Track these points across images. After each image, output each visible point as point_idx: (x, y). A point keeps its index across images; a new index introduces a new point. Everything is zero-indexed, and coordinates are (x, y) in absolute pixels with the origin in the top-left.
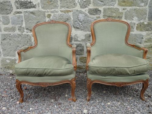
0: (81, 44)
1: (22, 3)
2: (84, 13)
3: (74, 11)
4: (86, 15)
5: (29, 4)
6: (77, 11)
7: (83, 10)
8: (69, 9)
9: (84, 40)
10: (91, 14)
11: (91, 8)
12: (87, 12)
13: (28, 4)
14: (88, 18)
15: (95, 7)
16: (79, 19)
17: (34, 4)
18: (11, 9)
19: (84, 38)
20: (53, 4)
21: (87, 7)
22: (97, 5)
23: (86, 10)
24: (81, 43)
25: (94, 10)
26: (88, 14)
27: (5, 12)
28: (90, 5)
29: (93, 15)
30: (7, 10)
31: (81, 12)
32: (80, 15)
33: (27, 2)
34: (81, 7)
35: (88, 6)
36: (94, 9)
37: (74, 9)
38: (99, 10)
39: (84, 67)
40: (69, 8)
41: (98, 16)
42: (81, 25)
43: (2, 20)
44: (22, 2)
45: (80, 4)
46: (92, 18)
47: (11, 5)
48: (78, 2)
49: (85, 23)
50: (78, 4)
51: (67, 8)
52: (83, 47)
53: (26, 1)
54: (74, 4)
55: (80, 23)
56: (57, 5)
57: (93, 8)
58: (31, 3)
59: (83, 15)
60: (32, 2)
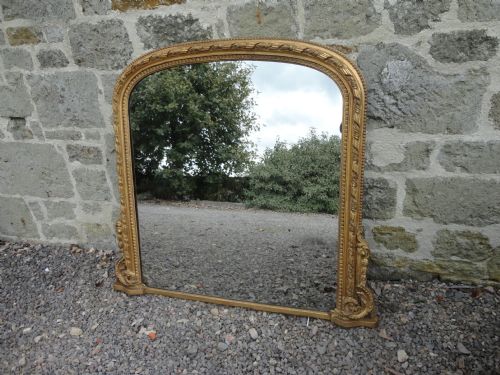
0: (385, 182)
1: (163, 25)
2: (409, 56)
3: (364, 48)
4: (419, 64)
5: (186, 28)
6: (380, 46)
7: (407, 42)
8: (344, 43)
9: (399, 165)
10: (444, 58)
11: (447, 31)
12: (423, 52)
13: (183, 29)
14: (425, 78)
15: (468, 27)
16: (385, 81)
17: (205, 26)
18: (128, 51)
19: (400, 158)
20: (276, 21)
21: (428, 27)
22: (479, 17)
23: (419, 43)
24: (386, 176)
25: (460, 39)
26: (430, 60)
27: (109, 62)
28: (444, 17)
29: (454, 60)
30: (114, 53)
31: (395, 52)
32: (389, 63)
33: (179, 21)
34: (399, 30)
35: (430, 23)
36: (460, 33)
37: (363, 39)
38: (487, 39)
39: (389, 262)
40: (345, 34)
41: (476, 65)
42: (394, 108)
43: (101, 87)
44: (162, 21)
45: (394, 17)
46: (447, 76)
47: (127, 35)
48: (387, 6)
49: (411, 97)
50: (386, 17)
51: (337, 35)
52: (393, 191)
53: (176, 18)
54: (368, 17)
55: (387, 98)
56: (293, 28)
57: (457, 29)
58: (194, 25)
59: (407, 64)
60: (197, 20)
